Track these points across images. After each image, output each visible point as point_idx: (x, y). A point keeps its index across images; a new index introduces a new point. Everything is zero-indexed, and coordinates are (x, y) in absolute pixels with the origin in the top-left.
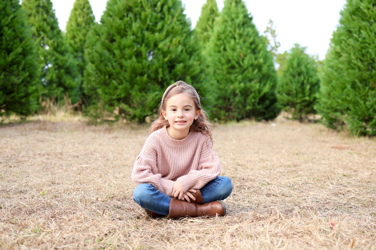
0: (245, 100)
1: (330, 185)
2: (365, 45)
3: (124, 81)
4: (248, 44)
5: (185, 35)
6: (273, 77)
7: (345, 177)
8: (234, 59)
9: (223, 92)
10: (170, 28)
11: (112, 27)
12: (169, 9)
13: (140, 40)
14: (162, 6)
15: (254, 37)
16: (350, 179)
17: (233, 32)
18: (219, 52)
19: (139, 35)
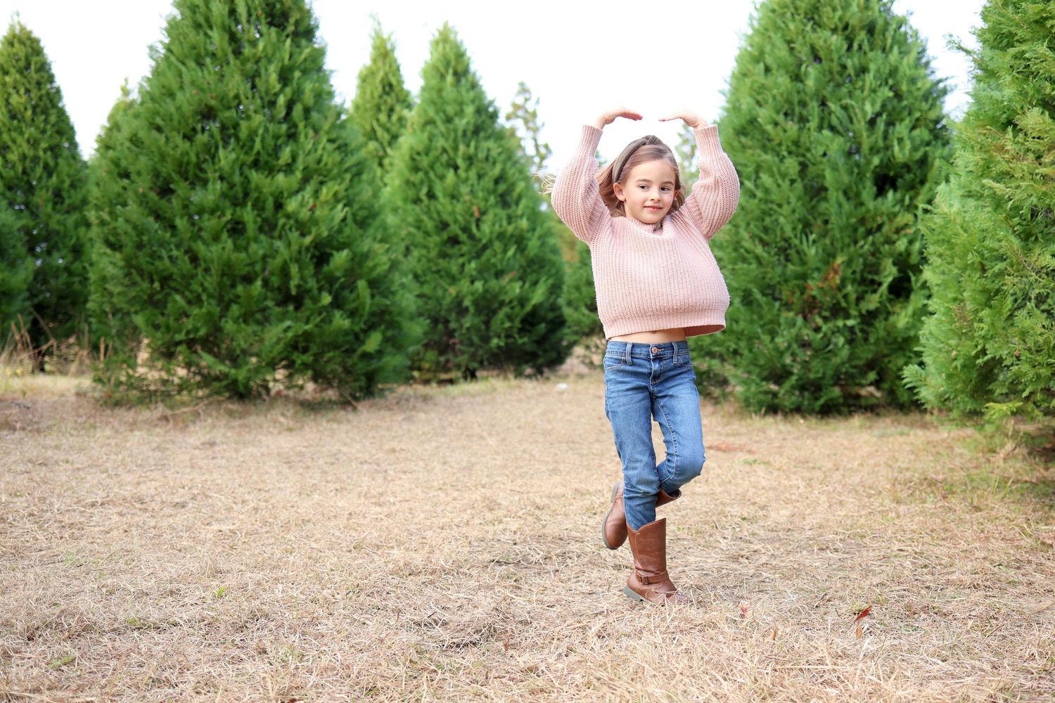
0: (487, 323)
1: (721, 540)
2: (770, 205)
3: (204, 297)
4: (488, 182)
5: (348, 176)
6: (553, 264)
7: (745, 524)
8: (456, 221)
9: (432, 304)
10: (311, 160)
11: (163, 157)
12: (307, 111)
13: (239, 190)
14: (290, 106)
15: (504, 163)
16: (755, 526)
17: (451, 153)
18: (417, 201)
19: (237, 179)
